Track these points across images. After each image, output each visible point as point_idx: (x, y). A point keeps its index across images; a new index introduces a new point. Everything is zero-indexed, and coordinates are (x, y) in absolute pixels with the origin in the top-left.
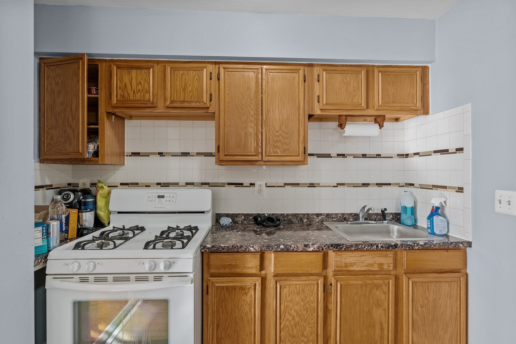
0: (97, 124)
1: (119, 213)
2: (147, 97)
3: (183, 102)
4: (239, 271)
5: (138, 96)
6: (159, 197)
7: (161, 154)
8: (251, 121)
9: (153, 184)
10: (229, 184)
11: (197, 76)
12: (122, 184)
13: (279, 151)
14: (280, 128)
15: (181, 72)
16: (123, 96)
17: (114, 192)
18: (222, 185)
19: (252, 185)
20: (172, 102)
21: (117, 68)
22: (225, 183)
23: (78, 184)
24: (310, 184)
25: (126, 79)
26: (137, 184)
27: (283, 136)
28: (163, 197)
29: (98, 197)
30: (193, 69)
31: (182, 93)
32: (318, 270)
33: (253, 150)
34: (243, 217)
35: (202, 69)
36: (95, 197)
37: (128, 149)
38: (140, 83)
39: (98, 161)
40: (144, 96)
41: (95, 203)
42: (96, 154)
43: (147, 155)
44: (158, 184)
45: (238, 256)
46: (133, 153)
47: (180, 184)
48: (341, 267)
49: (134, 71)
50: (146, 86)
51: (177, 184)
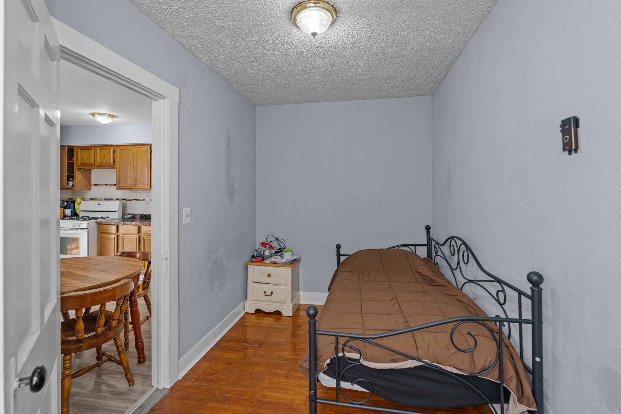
0: (73, 173)
1: (84, 211)
2: (90, 162)
3: (104, 163)
4: (109, 232)
5: (87, 161)
6: (99, 204)
7: (106, 185)
8: (129, 171)
9: (100, 199)
10: (134, 199)
11: (108, 152)
12: (90, 199)
13: (140, 184)
14: (141, 174)
15: (103, 150)
16: (82, 161)
17: (83, 202)
18: (131, 200)
19: (144, 200)
20: (100, 163)
21: (80, 150)
22: (132, 199)
23: (73, 199)
25: (83, 154)
26: (96, 199)
27: (142, 178)
28: (100, 204)
29: (76, 204)
30: (107, 149)
31: (103, 160)
32: (136, 232)
33: (130, 184)
34: (139, 216)
35: (110, 149)
36: (74, 204)
37: (93, 183)
38: (88, 156)
39: (73, 189)
40: (89, 161)
41: (74, 206)
42: (73, 186)
43: (100, 185)
44: (105, 199)
45: (109, 226)
46: (95, 185)
47: (113, 199)
48: (145, 232)
49: (86, 151)
50: (90, 157)
51: (112, 199)
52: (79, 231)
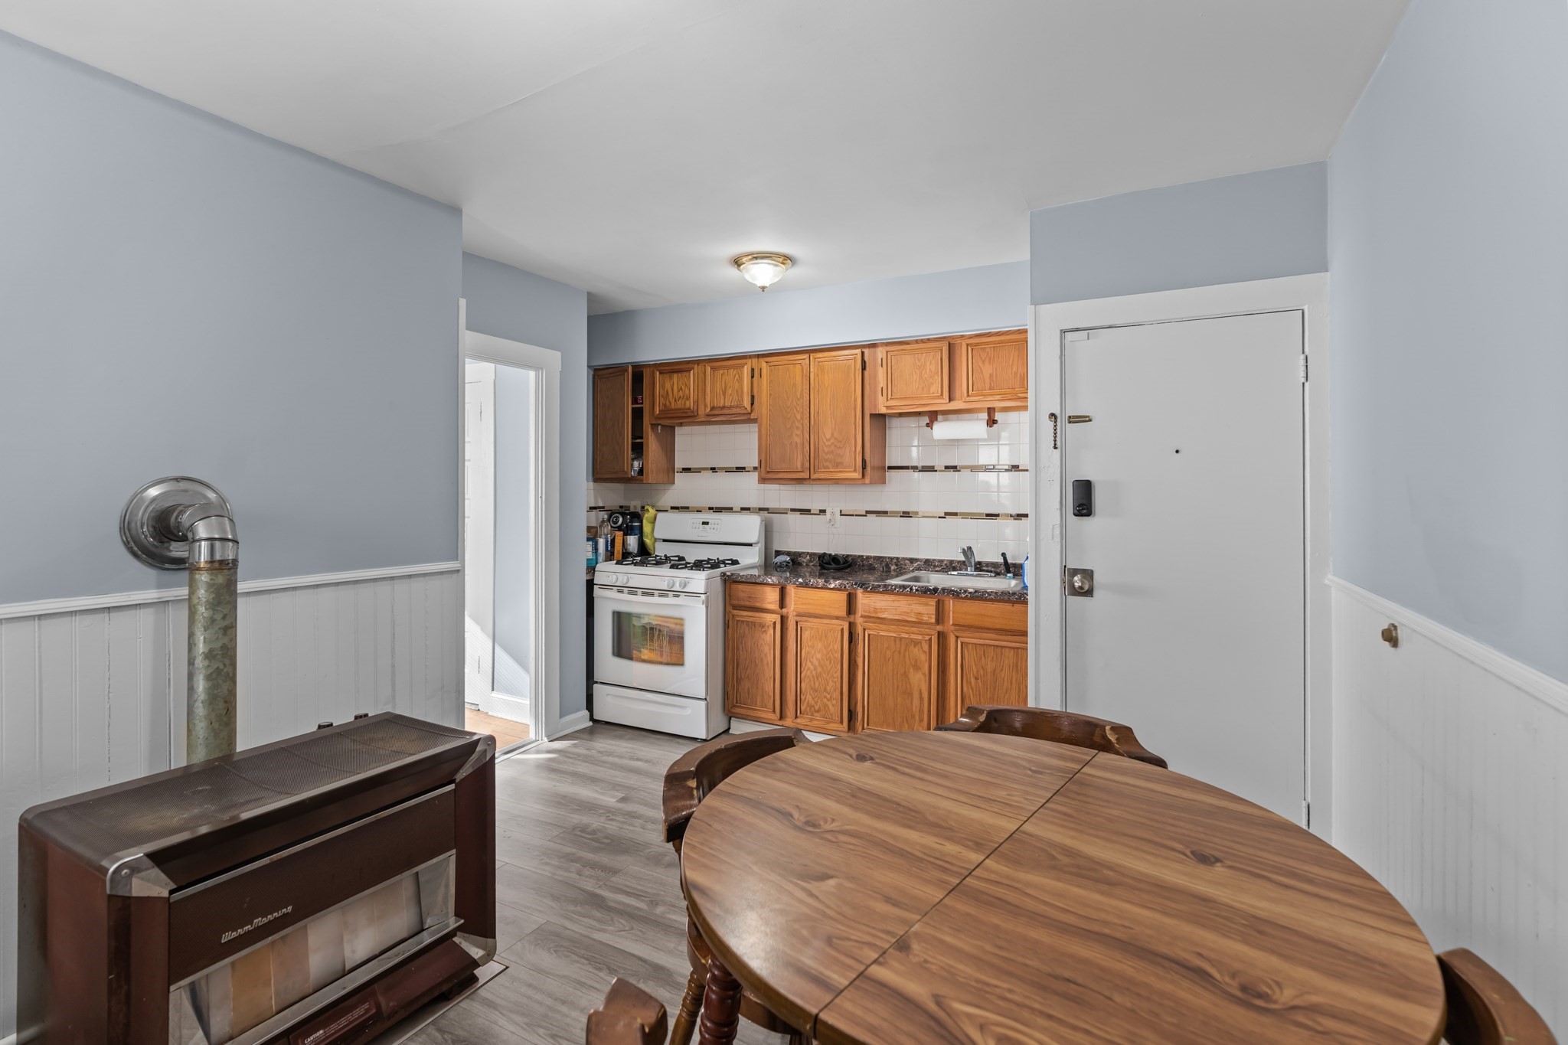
0: (642, 438)
1: (665, 541)
2: (687, 405)
3: (724, 407)
4: (758, 605)
5: (680, 404)
6: (704, 523)
7: (713, 469)
8: (797, 428)
9: (704, 508)
10: (793, 510)
11: (737, 375)
12: (672, 508)
13: (830, 466)
14: (832, 435)
15: (721, 372)
16: (665, 405)
17: (660, 515)
18: (784, 512)
19: (823, 512)
20: (713, 408)
21: (660, 373)
23: (629, 507)
24: (904, 513)
25: (668, 386)
26: (687, 508)
27: (835, 446)
28: (707, 523)
29: (644, 521)
30: (733, 367)
31: (722, 397)
32: (843, 612)
33: (799, 465)
34: (808, 557)
35: (742, 366)
36: (641, 522)
37: (679, 464)
38: (681, 389)
39: (642, 480)
40: (685, 404)
41: (641, 527)
42: (641, 472)
43: (698, 471)
44: (710, 508)
45: (759, 587)
46: (684, 469)
47: (734, 510)
48: (869, 612)
49: (675, 375)
50: (687, 392)
51: (731, 509)
52: (682, 600)
